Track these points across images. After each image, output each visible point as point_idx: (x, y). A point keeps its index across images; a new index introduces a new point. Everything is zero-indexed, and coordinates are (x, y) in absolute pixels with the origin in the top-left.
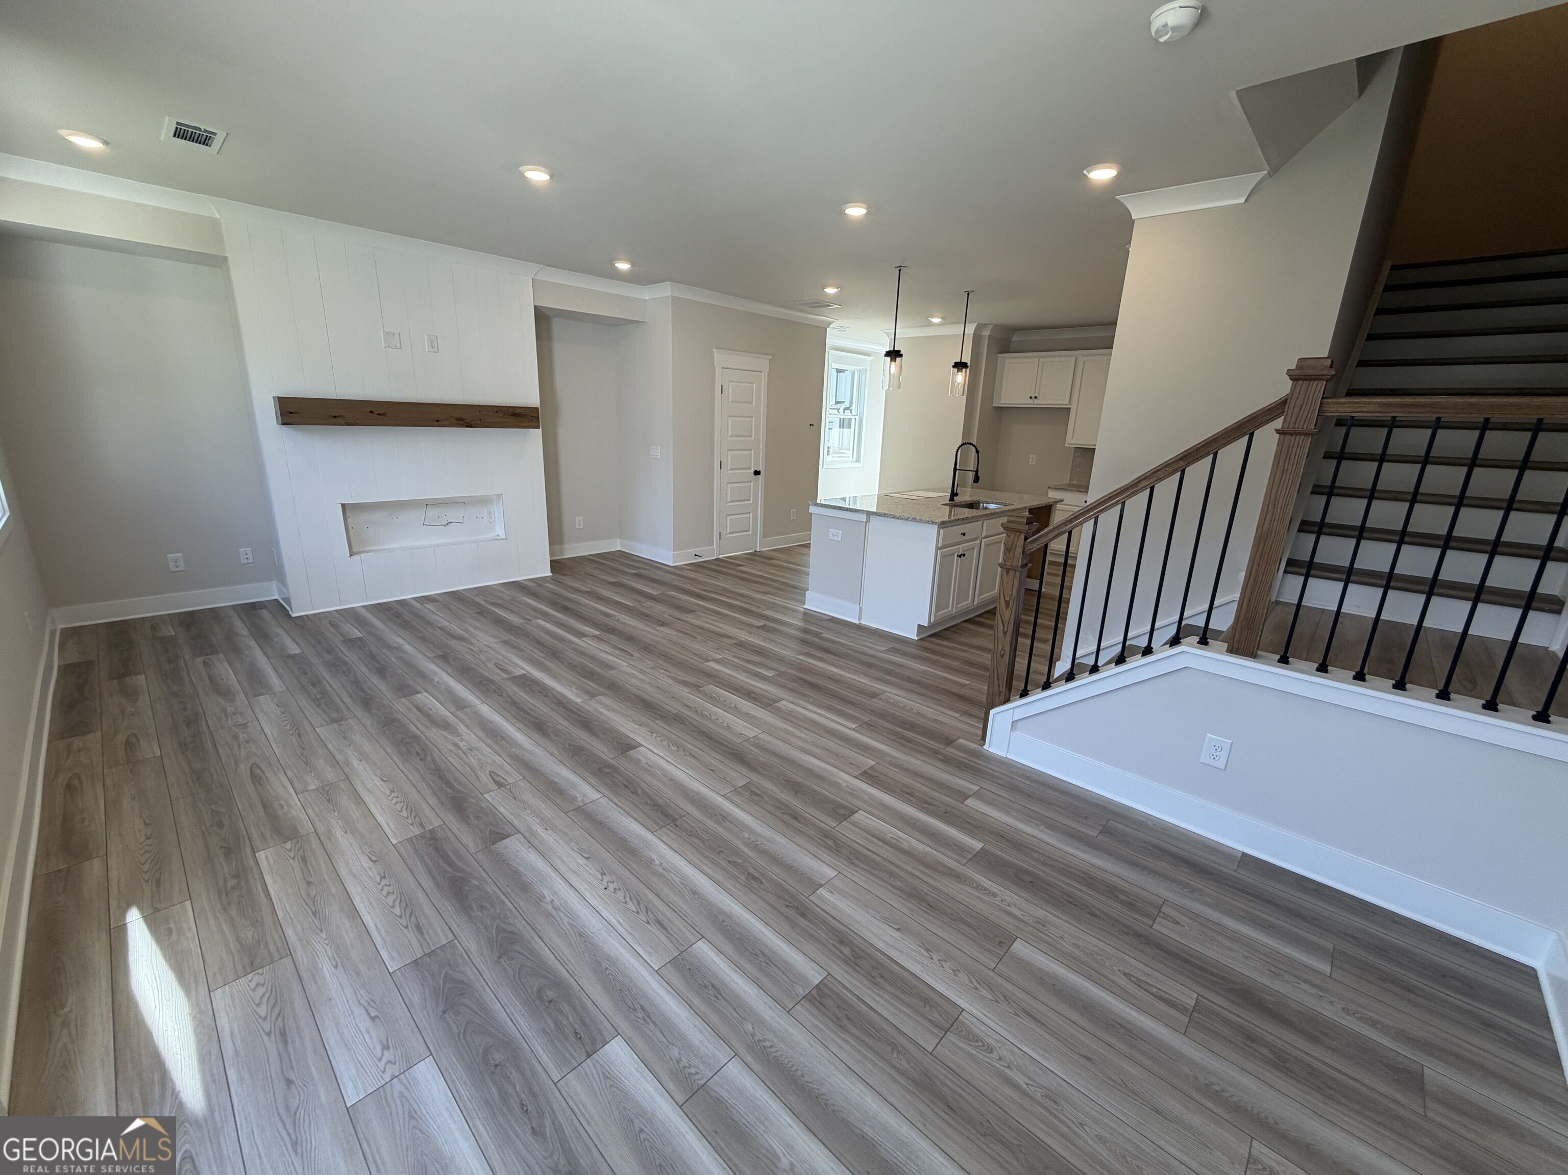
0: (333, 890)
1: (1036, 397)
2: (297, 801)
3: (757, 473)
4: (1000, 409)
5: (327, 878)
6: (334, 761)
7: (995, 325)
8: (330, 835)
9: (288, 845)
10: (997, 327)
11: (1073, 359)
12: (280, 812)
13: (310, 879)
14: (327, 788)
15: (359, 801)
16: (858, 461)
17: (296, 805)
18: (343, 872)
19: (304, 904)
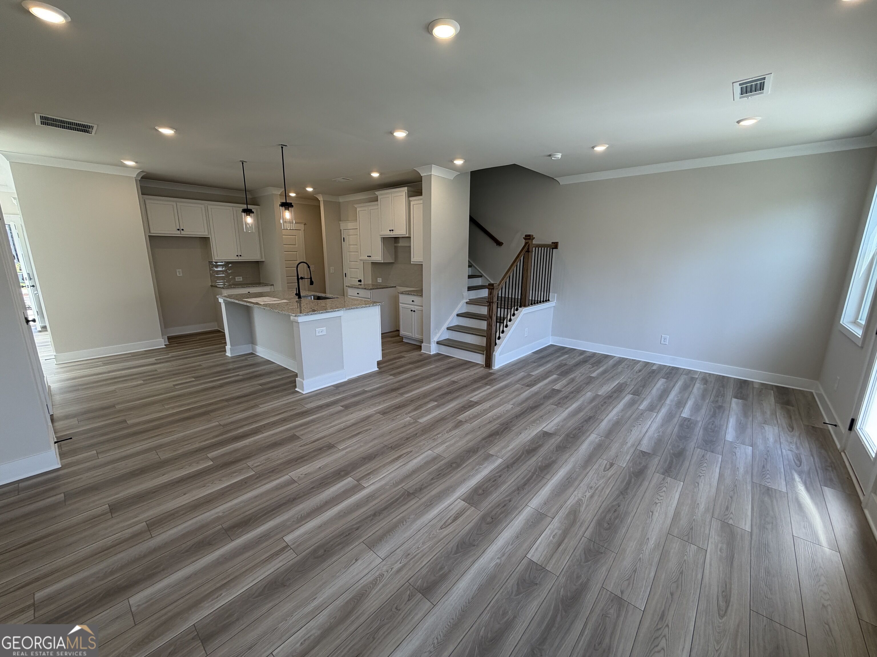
0: (723, 487)
2: (710, 545)
5: (722, 493)
6: (664, 555)
8: (707, 510)
9: (731, 522)
12: (725, 546)
13: (730, 498)
14: (686, 538)
15: (677, 514)
17: (712, 543)
18: (714, 490)
19: (738, 492)
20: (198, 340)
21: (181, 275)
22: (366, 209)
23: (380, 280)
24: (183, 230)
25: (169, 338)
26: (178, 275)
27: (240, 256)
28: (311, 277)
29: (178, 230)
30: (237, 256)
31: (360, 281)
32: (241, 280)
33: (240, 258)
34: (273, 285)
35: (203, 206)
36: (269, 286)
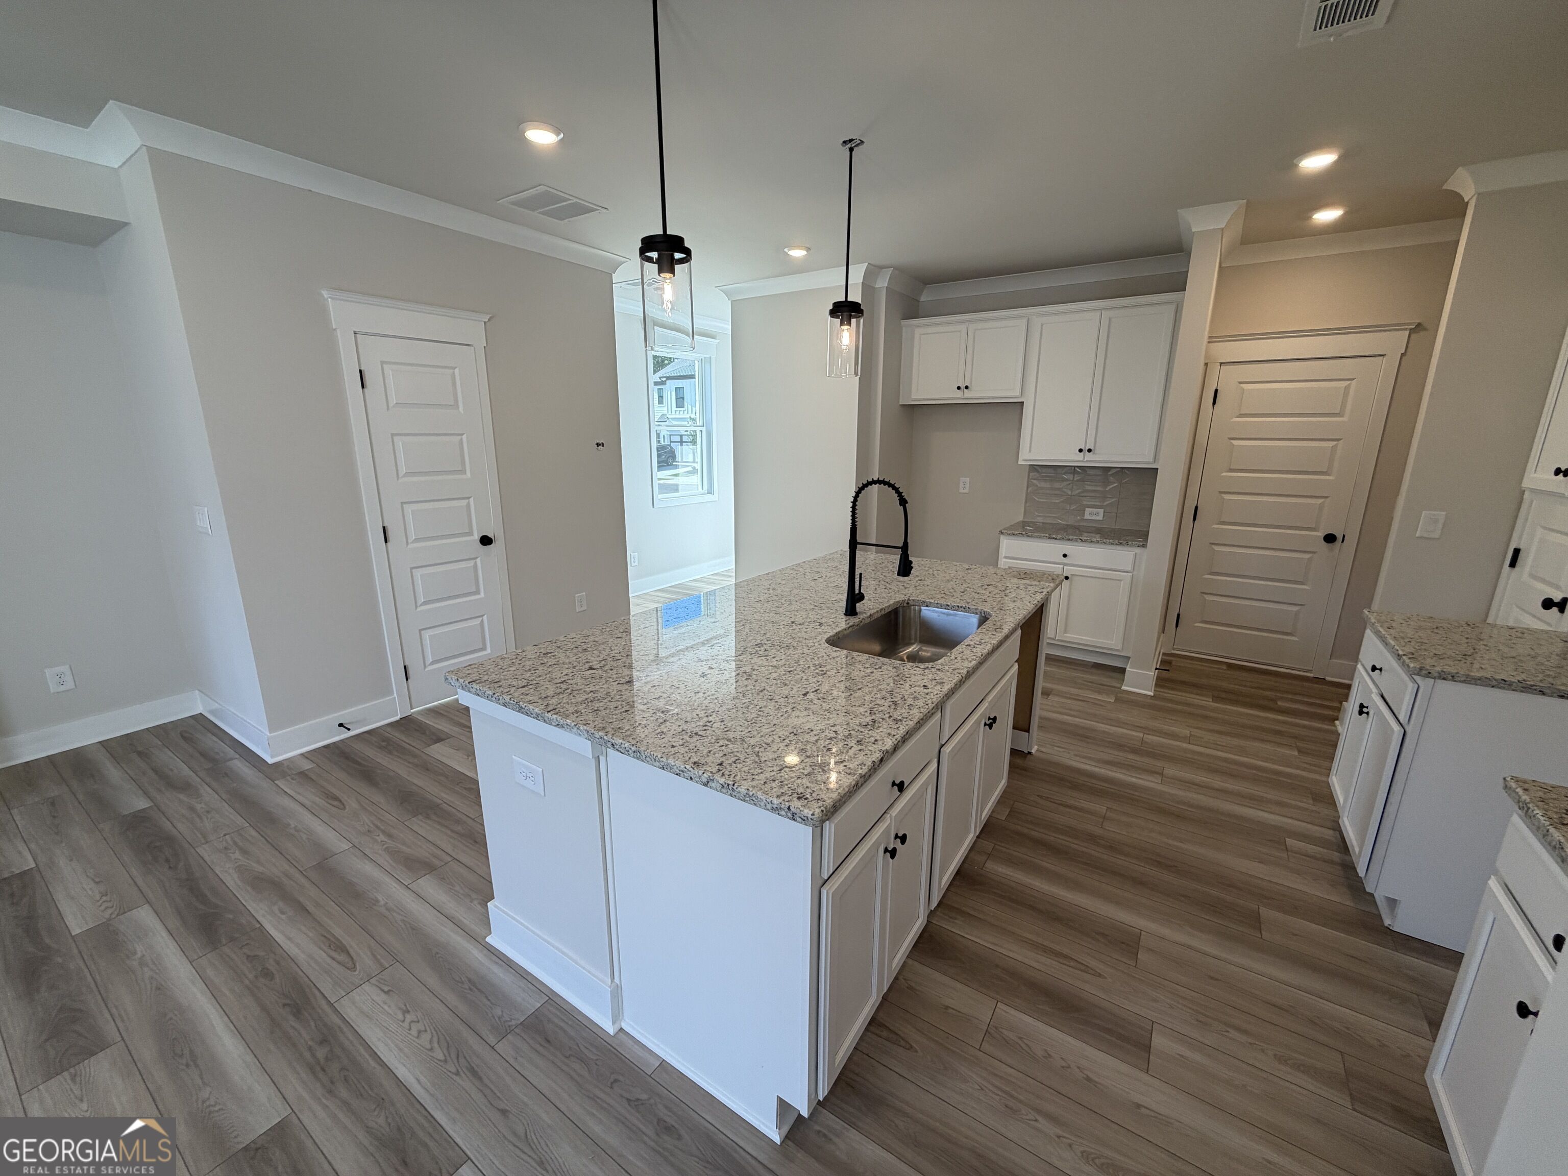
1: (967, 387)
3: (486, 541)
4: (912, 409)
7: (896, 268)
10: (900, 272)
11: (1024, 321)
16: (710, 492)
27: (1090, 451)
29: (958, 387)
30: (1081, 451)
33: (1087, 456)
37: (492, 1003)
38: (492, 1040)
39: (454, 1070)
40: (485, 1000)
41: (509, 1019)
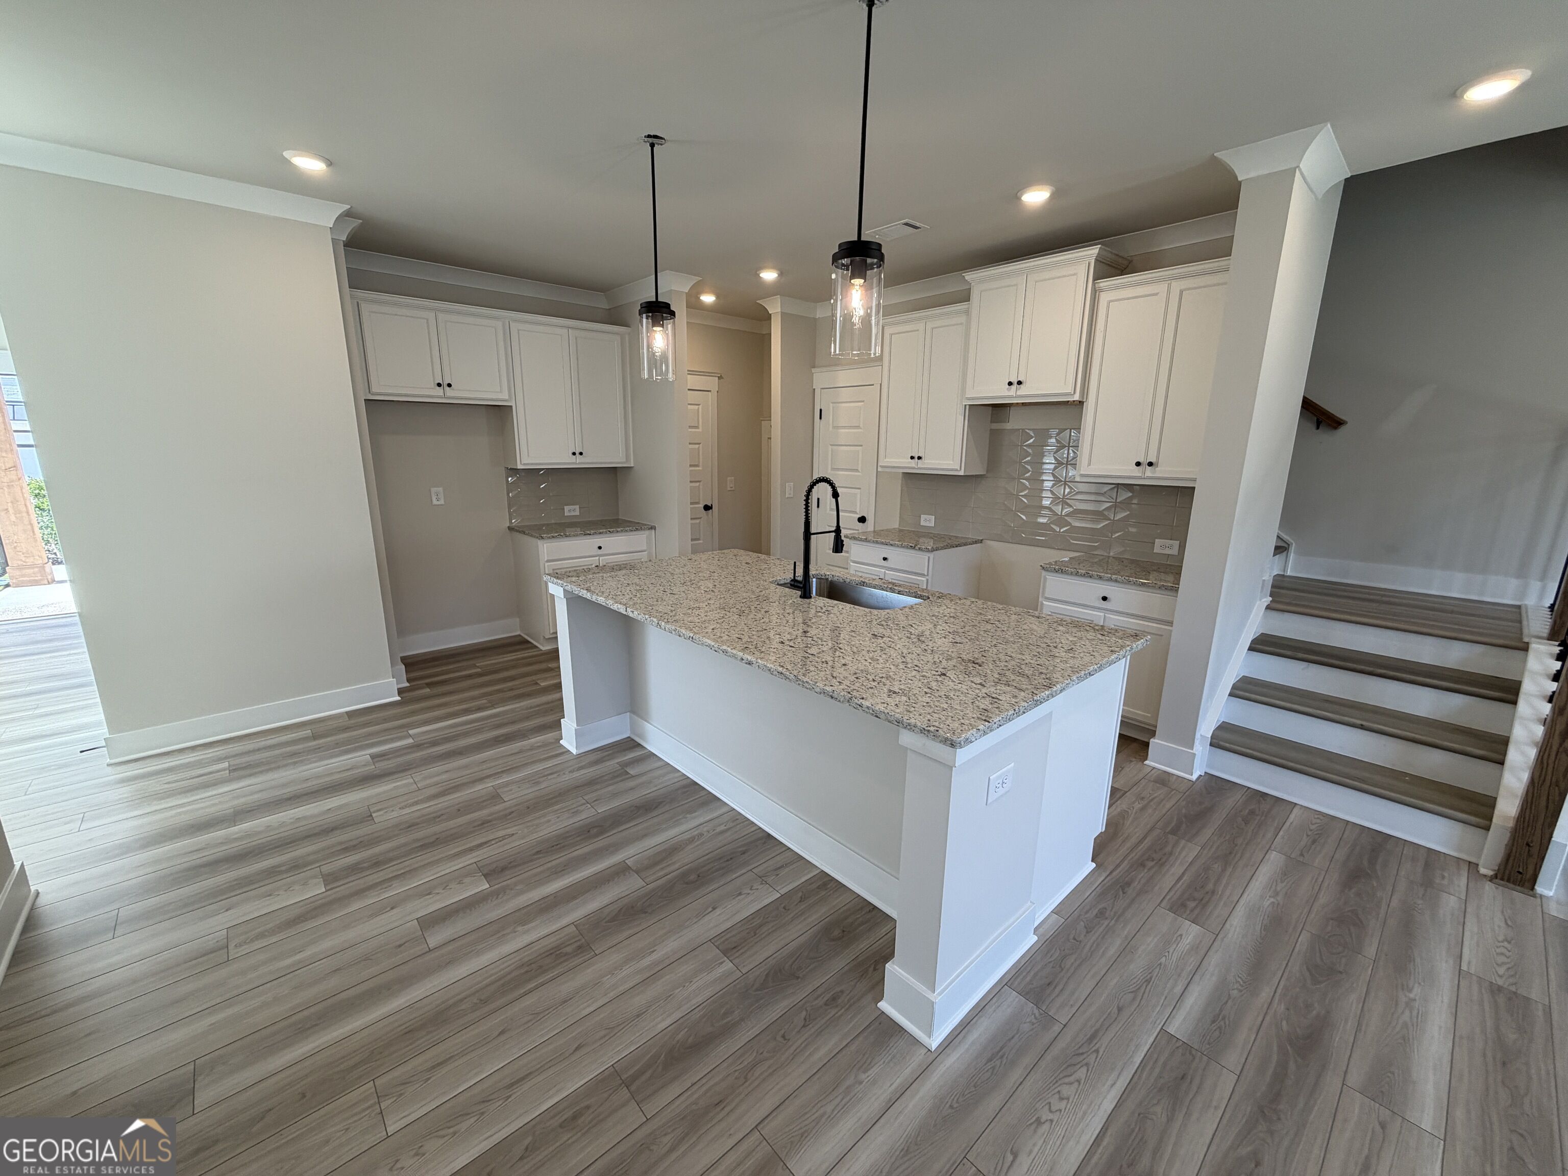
20: (480, 675)
21: (442, 502)
22: (921, 326)
23: (928, 521)
24: (449, 385)
25: (411, 664)
26: (435, 502)
27: (581, 454)
28: (838, 526)
29: (439, 385)
30: (574, 454)
31: (862, 520)
32: (577, 513)
33: (579, 459)
34: (653, 528)
35: (499, 324)
36: (644, 530)
37: (1017, 1033)
38: (1057, 1028)
39: (1094, 1055)
40: (1013, 1041)
41: (1033, 1016)
